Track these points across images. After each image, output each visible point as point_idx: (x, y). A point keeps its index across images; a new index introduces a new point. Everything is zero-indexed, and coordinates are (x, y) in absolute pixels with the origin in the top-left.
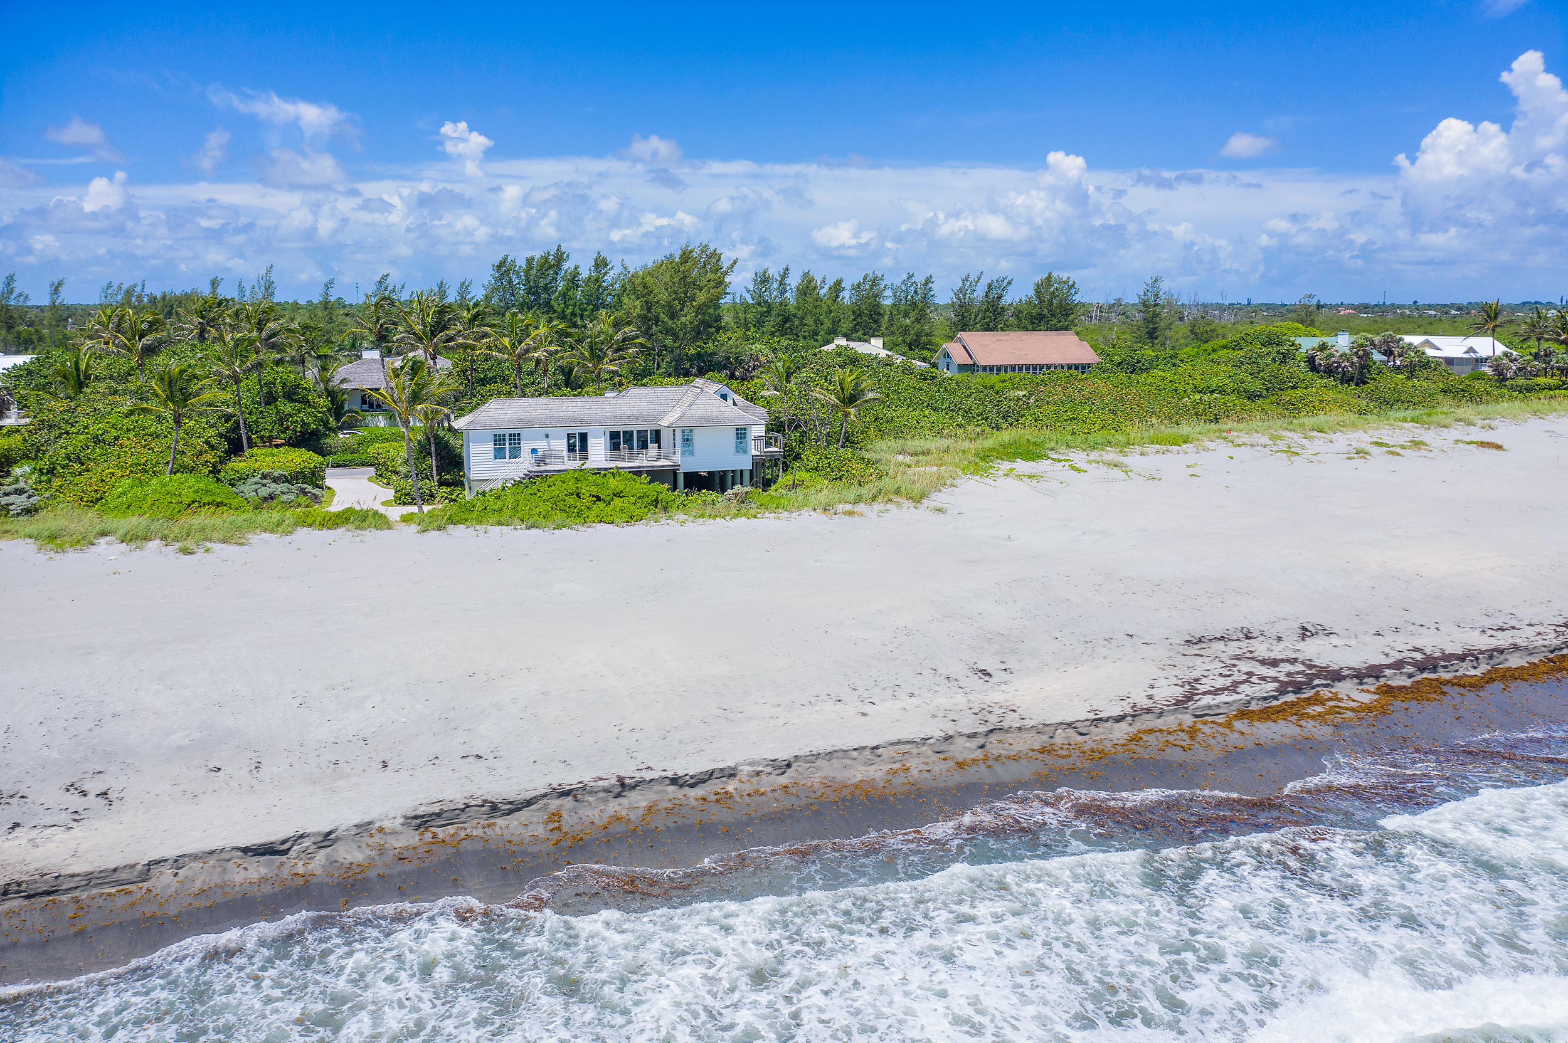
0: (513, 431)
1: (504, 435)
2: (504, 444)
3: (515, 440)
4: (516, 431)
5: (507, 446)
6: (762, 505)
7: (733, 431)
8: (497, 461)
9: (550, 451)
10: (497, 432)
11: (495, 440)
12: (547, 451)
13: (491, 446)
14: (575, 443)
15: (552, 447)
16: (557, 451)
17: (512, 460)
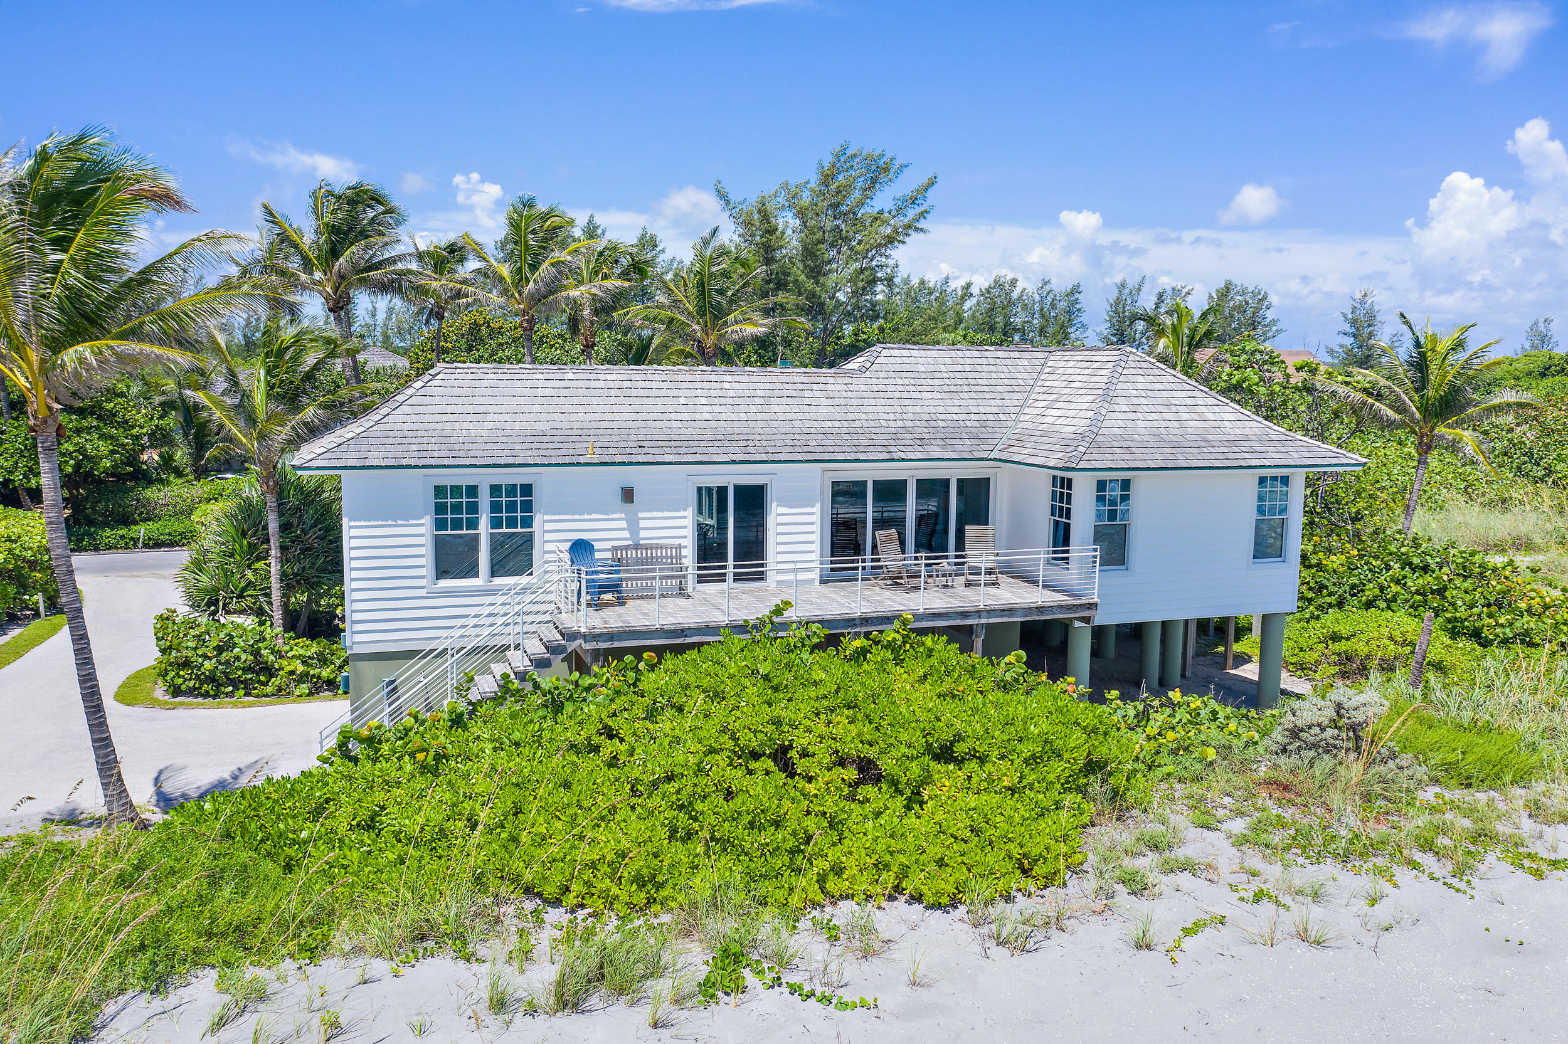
0: (506, 478)
1: (472, 490)
2: (473, 524)
3: (512, 507)
4: (518, 477)
5: (484, 529)
6: (1448, 767)
7: (1247, 488)
8: (446, 583)
9: (637, 546)
10: (450, 478)
11: (440, 509)
12: (627, 548)
13: (422, 530)
14: (726, 522)
15: (643, 534)
16: (661, 547)
17: (499, 581)
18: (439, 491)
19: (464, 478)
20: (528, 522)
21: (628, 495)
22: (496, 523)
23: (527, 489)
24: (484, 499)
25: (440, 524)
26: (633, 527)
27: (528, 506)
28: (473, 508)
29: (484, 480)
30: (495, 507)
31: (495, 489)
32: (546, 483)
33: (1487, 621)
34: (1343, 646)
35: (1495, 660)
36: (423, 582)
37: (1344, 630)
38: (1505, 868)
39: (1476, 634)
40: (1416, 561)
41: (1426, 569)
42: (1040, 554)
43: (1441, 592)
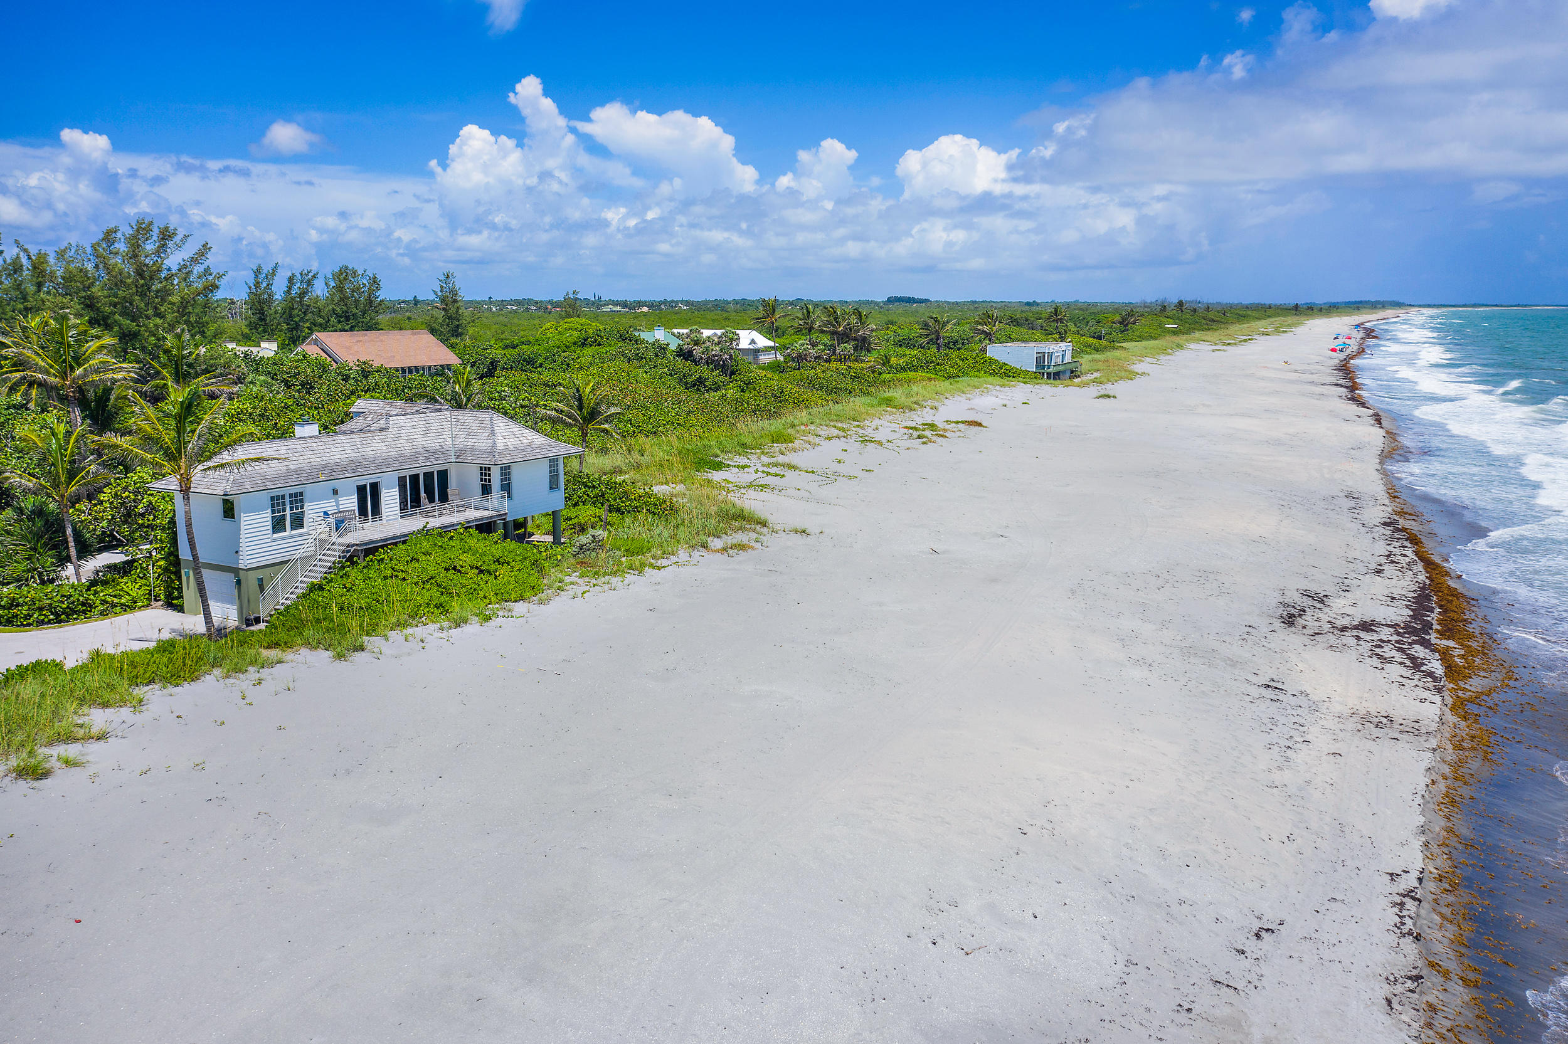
0: (294, 490)
1: (284, 497)
2: (284, 510)
3: (296, 502)
4: (298, 489)
5: (288, 512)
6: (627, 551)
7: (546, 463)
8: (276, 535)
9: (340, 512)
10: (275, 493)
11: (273, 506)
12: (337, 513)
13: (268, 515)
14: (366, 498)
15: (341, 507)
16: (347, 511)
17: (294, 532)
18: (272, 498)
19: (279, 492)
20: (302, 507)
21: (335, 492)
22: (291, 509)
23: (301, 494)
24: (287, 499)
25: (273, 512)
26: (338, 505)
27: (302, 501)
28: (284, 504)
29: (287, 492)
30: (291, 502)
31: (291, 495)
32: (308, 490)
33: (622, 504)
34: (573, 521)
35: (628, 519)
36: (269, 536)
37: (572, 515)
38: (650, 569)
39: (618, 510)
40: (590, 484)
41: (594, 487)
42: (476, 498)
43: (603, 495)
